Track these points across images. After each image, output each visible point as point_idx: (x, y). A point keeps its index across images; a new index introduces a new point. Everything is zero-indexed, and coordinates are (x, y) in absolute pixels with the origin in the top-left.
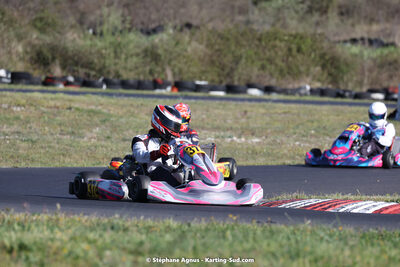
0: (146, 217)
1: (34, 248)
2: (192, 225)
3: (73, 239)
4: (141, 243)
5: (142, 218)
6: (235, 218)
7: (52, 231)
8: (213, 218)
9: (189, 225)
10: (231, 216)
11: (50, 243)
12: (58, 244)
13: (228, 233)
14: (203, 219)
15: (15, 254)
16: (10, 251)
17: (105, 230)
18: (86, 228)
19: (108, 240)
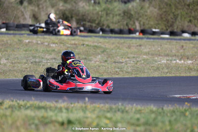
0: (137, 104)
1: (77, 123)
2: (165, 108)
3: (98, 117)
4: (138, 119)
5: (135, 105)
6: (189, 105)
7: (85, 113)
8: (176, 105)
9: (162, 109)
10: (186, 103)
11: (85, 120)
12: (90, 120)
13: (187, 113)
14: (170, 105)
15: (66, 126)
16: (62, 124)
17: (115, 112)
18: (104, 111)
19: (119, 118)
